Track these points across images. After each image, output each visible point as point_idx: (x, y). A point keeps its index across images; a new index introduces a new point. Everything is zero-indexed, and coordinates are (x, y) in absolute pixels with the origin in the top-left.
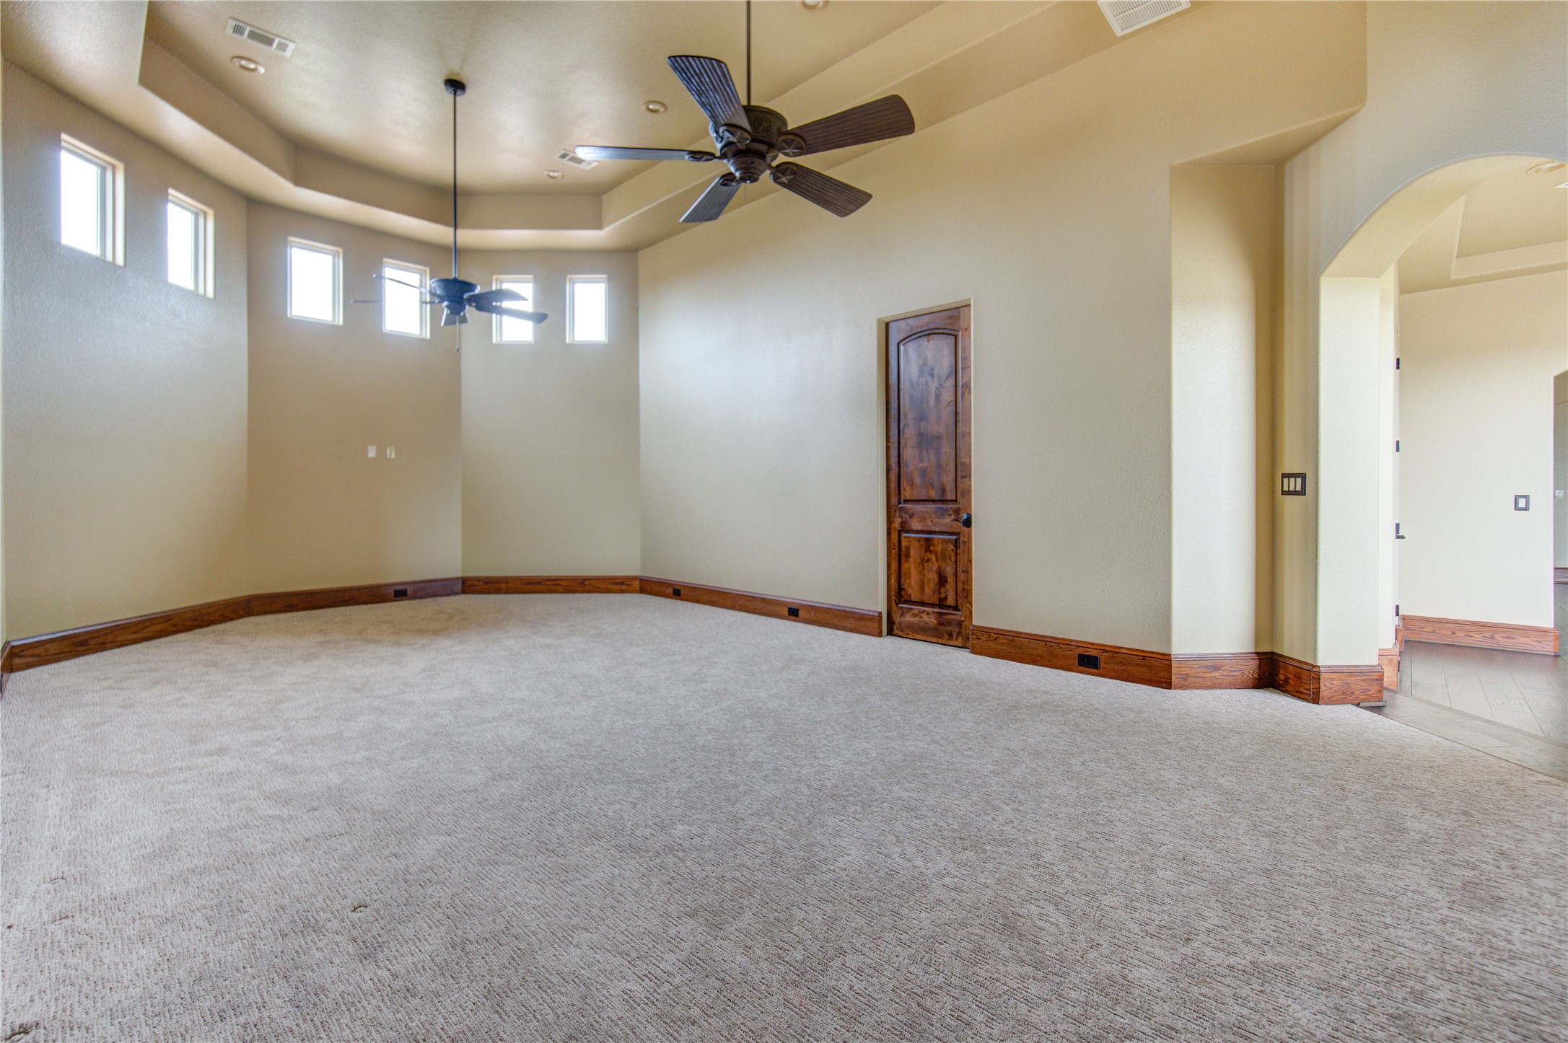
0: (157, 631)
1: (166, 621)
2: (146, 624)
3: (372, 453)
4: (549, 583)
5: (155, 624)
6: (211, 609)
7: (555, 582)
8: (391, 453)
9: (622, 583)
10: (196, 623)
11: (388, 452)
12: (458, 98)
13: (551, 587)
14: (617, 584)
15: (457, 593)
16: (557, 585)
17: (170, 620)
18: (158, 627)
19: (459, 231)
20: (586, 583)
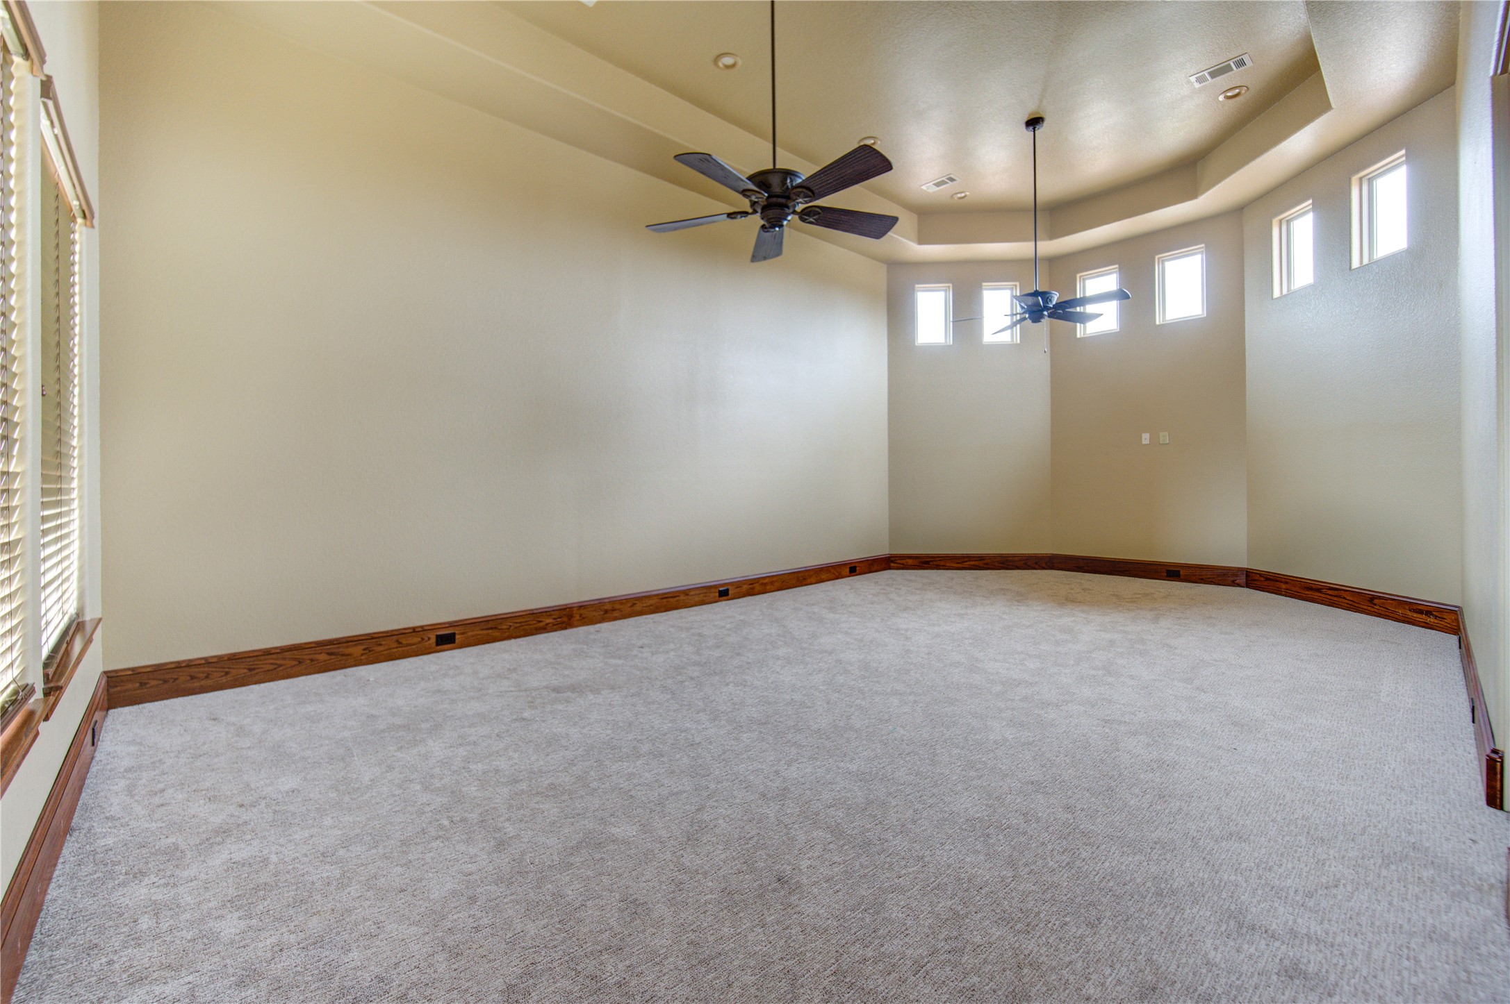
0: (974, 565)
1: (980, 560)
2: (966, 560)
3: (1146, 439)
4: (1330, 592)
5: (972, 561)
6: (1016, 558)
7: (1336, 593)
8: (1164, 437)
9: (1429, 613)
10: (1002, 565)
11: (1161, 438)
12: (1036, 132)
13: (1333, 598)
14: (1421, 612)
15: (1239, 585)
16: (1340, 597)
17: (984, 560)
18: (973, 563)
19: (1039, 243)
20: (1376, 601)
